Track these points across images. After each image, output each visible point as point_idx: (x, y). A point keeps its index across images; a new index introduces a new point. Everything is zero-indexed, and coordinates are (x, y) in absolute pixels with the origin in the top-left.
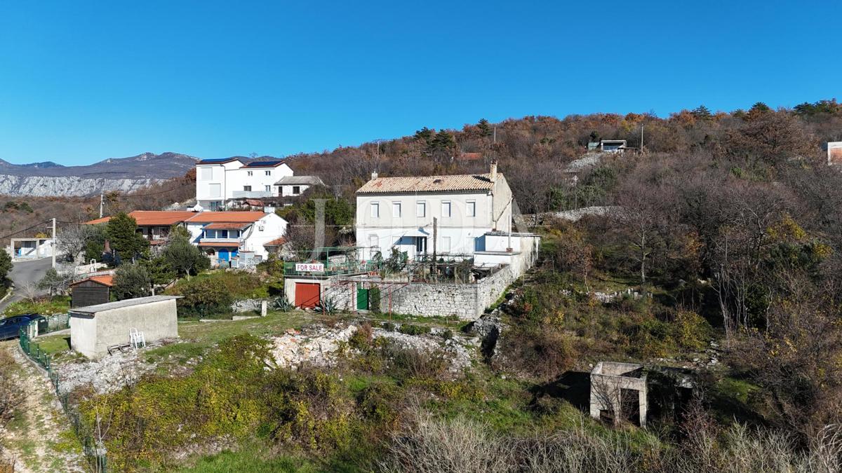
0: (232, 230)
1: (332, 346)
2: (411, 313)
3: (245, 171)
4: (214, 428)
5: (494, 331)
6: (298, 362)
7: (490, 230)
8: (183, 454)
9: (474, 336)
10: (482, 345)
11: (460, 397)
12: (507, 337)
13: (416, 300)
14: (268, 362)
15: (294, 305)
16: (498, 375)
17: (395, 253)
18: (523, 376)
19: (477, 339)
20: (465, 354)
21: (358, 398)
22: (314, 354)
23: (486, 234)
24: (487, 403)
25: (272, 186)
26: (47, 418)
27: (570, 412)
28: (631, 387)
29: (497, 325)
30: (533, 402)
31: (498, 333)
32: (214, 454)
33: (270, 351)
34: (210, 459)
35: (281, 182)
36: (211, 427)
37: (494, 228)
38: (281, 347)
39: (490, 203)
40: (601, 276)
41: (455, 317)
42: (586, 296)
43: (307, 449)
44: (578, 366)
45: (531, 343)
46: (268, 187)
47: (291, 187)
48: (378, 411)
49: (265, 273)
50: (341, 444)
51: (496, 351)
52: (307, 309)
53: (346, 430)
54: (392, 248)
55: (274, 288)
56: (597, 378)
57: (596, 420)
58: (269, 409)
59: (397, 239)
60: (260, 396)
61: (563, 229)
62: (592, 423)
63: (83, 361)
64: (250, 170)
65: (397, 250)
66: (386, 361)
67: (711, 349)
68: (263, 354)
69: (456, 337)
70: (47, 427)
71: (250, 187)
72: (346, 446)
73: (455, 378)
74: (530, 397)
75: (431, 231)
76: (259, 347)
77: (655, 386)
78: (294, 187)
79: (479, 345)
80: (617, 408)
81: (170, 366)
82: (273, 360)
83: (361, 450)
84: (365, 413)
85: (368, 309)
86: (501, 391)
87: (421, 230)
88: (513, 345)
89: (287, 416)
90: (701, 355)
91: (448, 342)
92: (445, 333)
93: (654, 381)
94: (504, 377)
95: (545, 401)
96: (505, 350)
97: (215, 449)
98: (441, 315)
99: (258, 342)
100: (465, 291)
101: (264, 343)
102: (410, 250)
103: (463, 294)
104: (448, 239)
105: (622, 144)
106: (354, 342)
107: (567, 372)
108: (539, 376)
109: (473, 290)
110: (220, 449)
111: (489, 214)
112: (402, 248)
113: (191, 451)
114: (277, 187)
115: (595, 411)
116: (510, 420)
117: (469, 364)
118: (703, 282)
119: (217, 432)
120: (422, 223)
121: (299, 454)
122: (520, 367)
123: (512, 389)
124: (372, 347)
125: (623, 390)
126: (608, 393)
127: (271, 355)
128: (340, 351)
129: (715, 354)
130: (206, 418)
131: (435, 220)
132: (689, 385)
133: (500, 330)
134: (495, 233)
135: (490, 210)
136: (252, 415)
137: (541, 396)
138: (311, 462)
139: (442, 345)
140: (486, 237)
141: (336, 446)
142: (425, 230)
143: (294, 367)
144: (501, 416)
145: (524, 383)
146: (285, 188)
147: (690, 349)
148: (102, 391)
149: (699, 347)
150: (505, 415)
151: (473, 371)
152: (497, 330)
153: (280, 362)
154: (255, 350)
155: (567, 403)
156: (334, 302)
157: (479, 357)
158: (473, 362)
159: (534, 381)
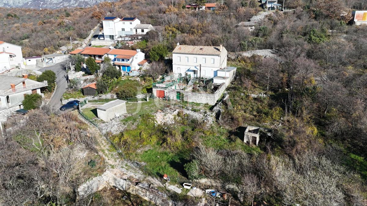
0: (126, 59)
1: (172, 116)
2: (194, 102)
3: (122, 22)
4: (145, 144)
5: (219, 111)
6: (164, 122)
7: (219, 69)
8: (140, 151)
9: (213, 112)
10: (216, 115)
11: (210, 135)
12: (223, 114)
13: (195, 98)
14: (155, 123)
15: (156, 96)
16: (220, 127)
17: (186, 74)
18: (227, 127)
19: (214, 113)
20: (211, 119)
21: (182, 135)
22: (168, 119)
23: (217, 71)
24: (217, 137)
25: (133, 29)
26: (103, 142)
27: (239, 141)
28: (255, 136)
29: (221, 109)
30: (229, 136)
31: (221, 112)
32: (147, 150)
33: (155, 119)
34: (146, 152)
35: (136, 27)
36: (145, 143)
37: (220, 68)
38: (158, 117)
39: (219, 60)
40: (255, 85)
41: (207, 104)
42: (248, 96)
43: (170, 149)
44: (243, 125)
45: (230, 117)
46: (131, 29)
47: (141, 29)
48: (188, 139)
49: (143, 82)
50: (179, 148)
51: (220, 119)
52: (160, 98)
53: (180, 144)
54: (185, 73)
55: (148, 89)
56: (246, 133)
57: (245, 143)
58: (158, 137)
59: (187, 70)
60: (156, 134)
61: (245, 61)
62: (244, 144)
63: (104, 123)
64: (124, 22)
65: (187, 73)
66: (188, 121)
67: (281, 120)
68: (153, 120)
69: (208, 113)
70: (105, 144)
71: (124, 29)
72: (180, 148)
73: (208, 128)
74: (229, 135)
75: (199, 68)
76: (152, 118)
77: (261, 135)
78: (142, 30)
79: (215, 115)
80: (251, 141)
81: (130, 126)
82: (157, 122)
83: (185, 150)
84: (184, 139)
85: (180, 99)
86: (221, 133)
87: (195, 67)
88: (225, 117)
89: (164, 140)
90: (277, 122)
91: (206, 115)
92: (205, 112)
93: (261, 134)
94: (222, 128)
95: (233, 137)
96: (223, 119)
97: (147, 149)
98: (203, 103)
99: (152, 116)
100: (211, 96)
101: (153, 116)
102: (192, 74)
103: (210, 97)
104: (205, 71)
105: (275, 2)
106: (179, 115)
107: (239, 127)
108: (232, 127)
109: (213, 96)
110: (148, 149)
111: (219, 63)
112: (189, 73)
113: (141, 150)
114: (135, 29)
115: (245, 141)
116: (223, 143)
117: (212, 123)
118: (287, 90)
119: (146, 144)
120: (196, 65)
121: (168, 150)
122: (227, 124)
123: (224, 132)
124: (184, 117)
125: (253, 137)
126: (249, 137)
127: (156, 120)
128: (175, 118)
129: (281, 122)
130: (143, 141)
131: (200, 65)
132: (270, 135)
133: (221, 111)
134: (221, 70)
135: (219, 62)
136: (154, 139)
137: (232, 135)
138: (172, 153)
139: (204, 115)
140: (218, 71)
141: (178, 149)
142: (197, 67)
143: (163, 124)
144: (221, 141)
145: (228, 130)
146: (138, 30)
147: (275, 120)
148: (114, 134)
149: (277, 119)
150: (222, 141)
151: (213, 125)
152: (220, 111)
153: (159, 123)
154: (152, 119)
155: (238, 138)
156: (169, 97)
157: (215, 120)
158: (213, 122)
159: (230, 129)
